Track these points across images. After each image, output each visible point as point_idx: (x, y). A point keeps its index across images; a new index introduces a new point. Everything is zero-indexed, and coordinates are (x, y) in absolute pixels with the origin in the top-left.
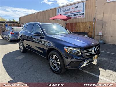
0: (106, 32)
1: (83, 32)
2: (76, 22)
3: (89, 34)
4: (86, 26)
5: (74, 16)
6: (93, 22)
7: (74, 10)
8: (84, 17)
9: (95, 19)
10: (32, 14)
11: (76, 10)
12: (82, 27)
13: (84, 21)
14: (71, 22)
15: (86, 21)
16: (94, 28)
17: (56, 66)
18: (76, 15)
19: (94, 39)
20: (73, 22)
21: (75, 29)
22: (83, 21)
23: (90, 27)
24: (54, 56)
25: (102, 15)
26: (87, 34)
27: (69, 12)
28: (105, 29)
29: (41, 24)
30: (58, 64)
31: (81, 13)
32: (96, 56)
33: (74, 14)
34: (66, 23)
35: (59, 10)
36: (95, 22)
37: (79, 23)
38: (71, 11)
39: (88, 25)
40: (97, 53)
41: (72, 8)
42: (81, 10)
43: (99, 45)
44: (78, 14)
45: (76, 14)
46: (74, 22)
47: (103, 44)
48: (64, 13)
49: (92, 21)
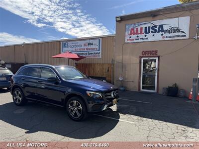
0: (126, 76)
1: (100, 76)
2: (90, 63)
3: (107, 79)
4: (103, 69)
5: (87, 55)
6: (111, 64)
7: (87, 47)
8: (101, 57)
9: (113, 60)
10: (15, 46)
11: (90, 47)
12: (98, 69)
13: (101, 63)
14: (84, 63)
15: (103, 63)
16: (113, 71)
17: (77, 112)
18: (90, 54)
19: (113, 84)
20: (86, 63)
21: (89, 71)
22: (99, 62)
23: (108, 71)
24: (75, 102)
25: (121, 57)
26: (104, 79)
27: (80, 49)
28: (125, 73)
29: (53, 67)
30: (80, 111)
31: (96, 52)
32: (115, 100)
33: (87, 52)
34: (76, 63)
35: (65, 44)
36: (114, 64)
37: (94, 64)
38: (83, 47)
39: (106, 67)
40: (116, 97)
41: (85, 45)
42: (97, 49)
43: (117, 89)
44: (92, 52)
45: (89, 52)
46: (88, 63)
47: (124, 91)
48: (74, 49)
49: (111, 62)
